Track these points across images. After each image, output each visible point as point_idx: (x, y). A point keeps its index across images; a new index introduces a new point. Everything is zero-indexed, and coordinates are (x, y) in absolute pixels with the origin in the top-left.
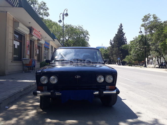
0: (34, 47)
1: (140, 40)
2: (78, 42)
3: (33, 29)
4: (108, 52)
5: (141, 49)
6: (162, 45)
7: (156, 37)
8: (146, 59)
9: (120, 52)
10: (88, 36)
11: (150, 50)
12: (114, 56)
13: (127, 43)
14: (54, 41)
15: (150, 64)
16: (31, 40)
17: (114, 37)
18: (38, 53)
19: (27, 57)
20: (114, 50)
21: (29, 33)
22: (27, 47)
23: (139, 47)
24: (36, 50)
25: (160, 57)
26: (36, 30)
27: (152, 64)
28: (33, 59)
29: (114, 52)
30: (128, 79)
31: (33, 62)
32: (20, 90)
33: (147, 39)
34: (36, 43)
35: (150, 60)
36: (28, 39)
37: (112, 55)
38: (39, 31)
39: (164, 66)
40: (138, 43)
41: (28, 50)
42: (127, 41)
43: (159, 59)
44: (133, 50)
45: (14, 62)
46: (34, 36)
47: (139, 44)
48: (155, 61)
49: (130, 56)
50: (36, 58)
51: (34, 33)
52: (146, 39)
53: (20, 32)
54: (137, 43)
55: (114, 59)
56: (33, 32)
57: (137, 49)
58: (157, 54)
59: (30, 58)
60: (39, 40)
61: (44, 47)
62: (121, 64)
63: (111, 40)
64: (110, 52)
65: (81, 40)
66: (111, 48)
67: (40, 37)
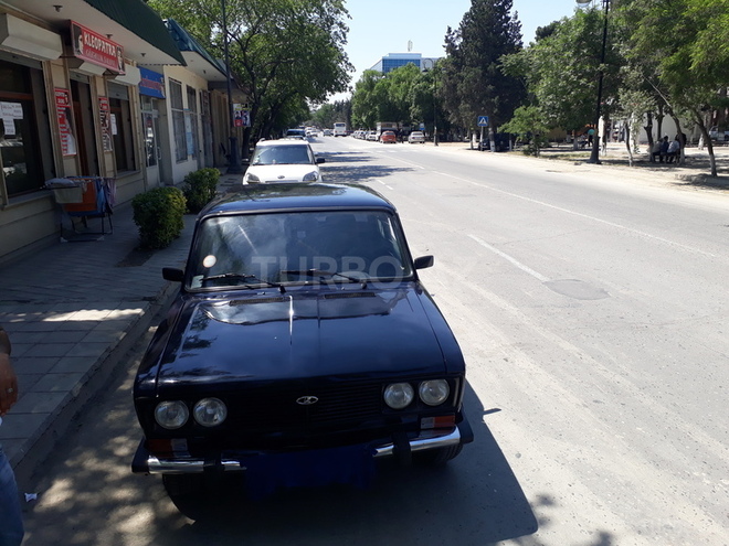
0: (90, 109)
1: (580, 39)
2: (297, 54)
3: (79, 31)
4: (438, 85)
5: (582, 81)
6: (671, 68)
7: (649, 36)
8: (601, 123)
9: (490, 87)
10: (341, 18)
11: (619, 82)
12: (462, 106)
13: (521, 43)
14: (184, 64)
15: (616, 138)
16: (75, 78)
17: (466, 15)
18: (114, 131)
19: (71, 167)
20: (462, 78)
21: (60, 53)
22: (62, 121)
23: (575, 73)
24: (104, 124)
25: (661, 111)
26: (92, 34)
27: (622, 140)
28: (100, 180)
29: (462, 88)
30: (512, 260)
31: (99, 190)
32: (71, 392)
33: (609, 32)
34: (100, 90)
35: (615, 123)
36: (58, 80)
37: (456, 102)
38: (109, 36)
39: (673, 154)
40: (570, 53)
41: (68, 132)
42: (520, 37)
43: (655, 122)
44: (545, 83)
45: (12, 207)
46: (88, 62)
47: (574, 54)
48: (636, 130)
49: (532, 109)
50: (108, 160)
51: (86, 47)
52: (605, 30)
53: (14, 56)
54: (564, 50)
55: (460, 120)
56: (77, 46)
57: (566, 78)
58: (648, 102)
59: (85, 171)
60: (110, 74)
61: (140, 95)
62: (492, 143)
63: (449, 29)
64: (445, 90)
65: (311, 40)
66: (452, 68)
67: (115, 59)
